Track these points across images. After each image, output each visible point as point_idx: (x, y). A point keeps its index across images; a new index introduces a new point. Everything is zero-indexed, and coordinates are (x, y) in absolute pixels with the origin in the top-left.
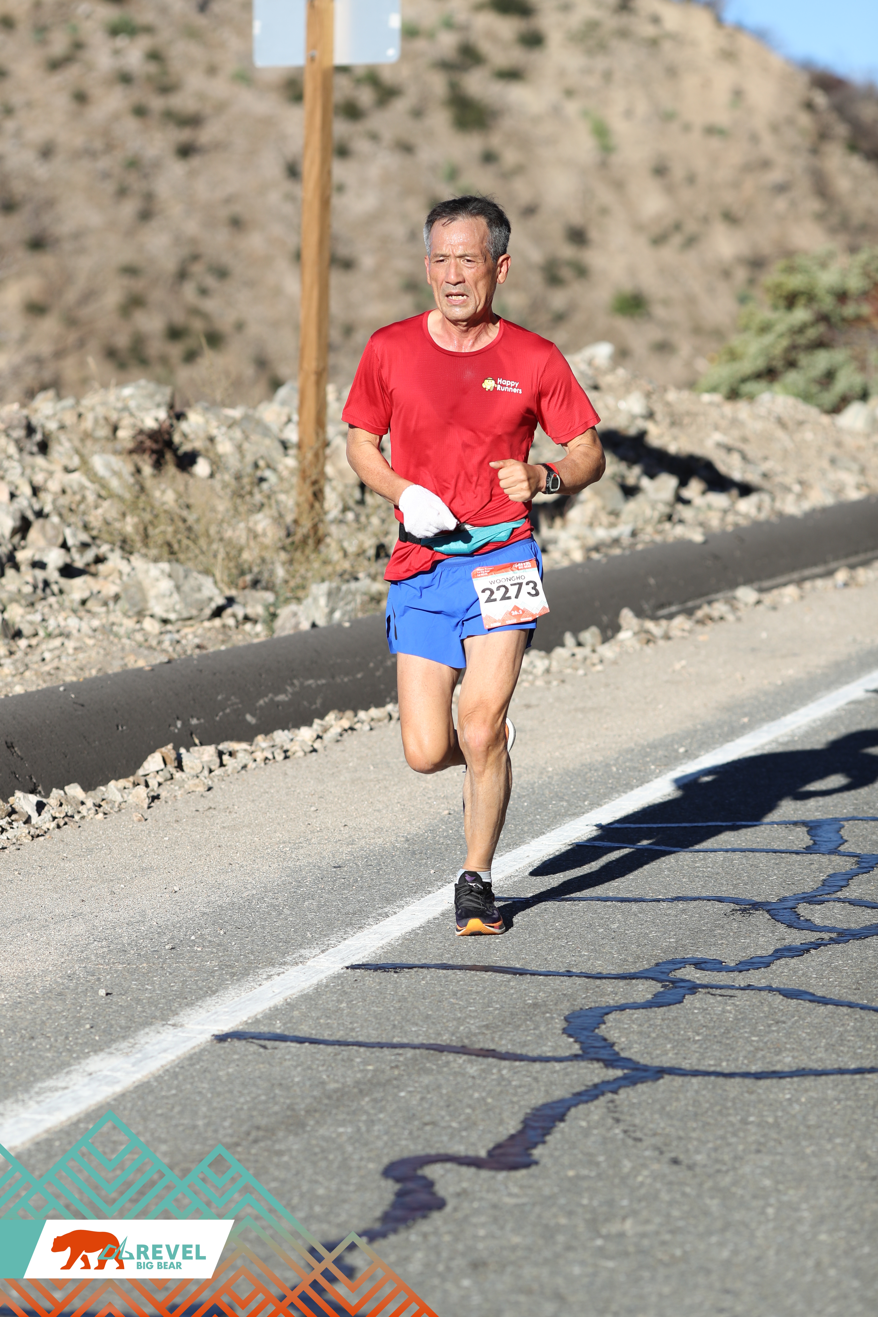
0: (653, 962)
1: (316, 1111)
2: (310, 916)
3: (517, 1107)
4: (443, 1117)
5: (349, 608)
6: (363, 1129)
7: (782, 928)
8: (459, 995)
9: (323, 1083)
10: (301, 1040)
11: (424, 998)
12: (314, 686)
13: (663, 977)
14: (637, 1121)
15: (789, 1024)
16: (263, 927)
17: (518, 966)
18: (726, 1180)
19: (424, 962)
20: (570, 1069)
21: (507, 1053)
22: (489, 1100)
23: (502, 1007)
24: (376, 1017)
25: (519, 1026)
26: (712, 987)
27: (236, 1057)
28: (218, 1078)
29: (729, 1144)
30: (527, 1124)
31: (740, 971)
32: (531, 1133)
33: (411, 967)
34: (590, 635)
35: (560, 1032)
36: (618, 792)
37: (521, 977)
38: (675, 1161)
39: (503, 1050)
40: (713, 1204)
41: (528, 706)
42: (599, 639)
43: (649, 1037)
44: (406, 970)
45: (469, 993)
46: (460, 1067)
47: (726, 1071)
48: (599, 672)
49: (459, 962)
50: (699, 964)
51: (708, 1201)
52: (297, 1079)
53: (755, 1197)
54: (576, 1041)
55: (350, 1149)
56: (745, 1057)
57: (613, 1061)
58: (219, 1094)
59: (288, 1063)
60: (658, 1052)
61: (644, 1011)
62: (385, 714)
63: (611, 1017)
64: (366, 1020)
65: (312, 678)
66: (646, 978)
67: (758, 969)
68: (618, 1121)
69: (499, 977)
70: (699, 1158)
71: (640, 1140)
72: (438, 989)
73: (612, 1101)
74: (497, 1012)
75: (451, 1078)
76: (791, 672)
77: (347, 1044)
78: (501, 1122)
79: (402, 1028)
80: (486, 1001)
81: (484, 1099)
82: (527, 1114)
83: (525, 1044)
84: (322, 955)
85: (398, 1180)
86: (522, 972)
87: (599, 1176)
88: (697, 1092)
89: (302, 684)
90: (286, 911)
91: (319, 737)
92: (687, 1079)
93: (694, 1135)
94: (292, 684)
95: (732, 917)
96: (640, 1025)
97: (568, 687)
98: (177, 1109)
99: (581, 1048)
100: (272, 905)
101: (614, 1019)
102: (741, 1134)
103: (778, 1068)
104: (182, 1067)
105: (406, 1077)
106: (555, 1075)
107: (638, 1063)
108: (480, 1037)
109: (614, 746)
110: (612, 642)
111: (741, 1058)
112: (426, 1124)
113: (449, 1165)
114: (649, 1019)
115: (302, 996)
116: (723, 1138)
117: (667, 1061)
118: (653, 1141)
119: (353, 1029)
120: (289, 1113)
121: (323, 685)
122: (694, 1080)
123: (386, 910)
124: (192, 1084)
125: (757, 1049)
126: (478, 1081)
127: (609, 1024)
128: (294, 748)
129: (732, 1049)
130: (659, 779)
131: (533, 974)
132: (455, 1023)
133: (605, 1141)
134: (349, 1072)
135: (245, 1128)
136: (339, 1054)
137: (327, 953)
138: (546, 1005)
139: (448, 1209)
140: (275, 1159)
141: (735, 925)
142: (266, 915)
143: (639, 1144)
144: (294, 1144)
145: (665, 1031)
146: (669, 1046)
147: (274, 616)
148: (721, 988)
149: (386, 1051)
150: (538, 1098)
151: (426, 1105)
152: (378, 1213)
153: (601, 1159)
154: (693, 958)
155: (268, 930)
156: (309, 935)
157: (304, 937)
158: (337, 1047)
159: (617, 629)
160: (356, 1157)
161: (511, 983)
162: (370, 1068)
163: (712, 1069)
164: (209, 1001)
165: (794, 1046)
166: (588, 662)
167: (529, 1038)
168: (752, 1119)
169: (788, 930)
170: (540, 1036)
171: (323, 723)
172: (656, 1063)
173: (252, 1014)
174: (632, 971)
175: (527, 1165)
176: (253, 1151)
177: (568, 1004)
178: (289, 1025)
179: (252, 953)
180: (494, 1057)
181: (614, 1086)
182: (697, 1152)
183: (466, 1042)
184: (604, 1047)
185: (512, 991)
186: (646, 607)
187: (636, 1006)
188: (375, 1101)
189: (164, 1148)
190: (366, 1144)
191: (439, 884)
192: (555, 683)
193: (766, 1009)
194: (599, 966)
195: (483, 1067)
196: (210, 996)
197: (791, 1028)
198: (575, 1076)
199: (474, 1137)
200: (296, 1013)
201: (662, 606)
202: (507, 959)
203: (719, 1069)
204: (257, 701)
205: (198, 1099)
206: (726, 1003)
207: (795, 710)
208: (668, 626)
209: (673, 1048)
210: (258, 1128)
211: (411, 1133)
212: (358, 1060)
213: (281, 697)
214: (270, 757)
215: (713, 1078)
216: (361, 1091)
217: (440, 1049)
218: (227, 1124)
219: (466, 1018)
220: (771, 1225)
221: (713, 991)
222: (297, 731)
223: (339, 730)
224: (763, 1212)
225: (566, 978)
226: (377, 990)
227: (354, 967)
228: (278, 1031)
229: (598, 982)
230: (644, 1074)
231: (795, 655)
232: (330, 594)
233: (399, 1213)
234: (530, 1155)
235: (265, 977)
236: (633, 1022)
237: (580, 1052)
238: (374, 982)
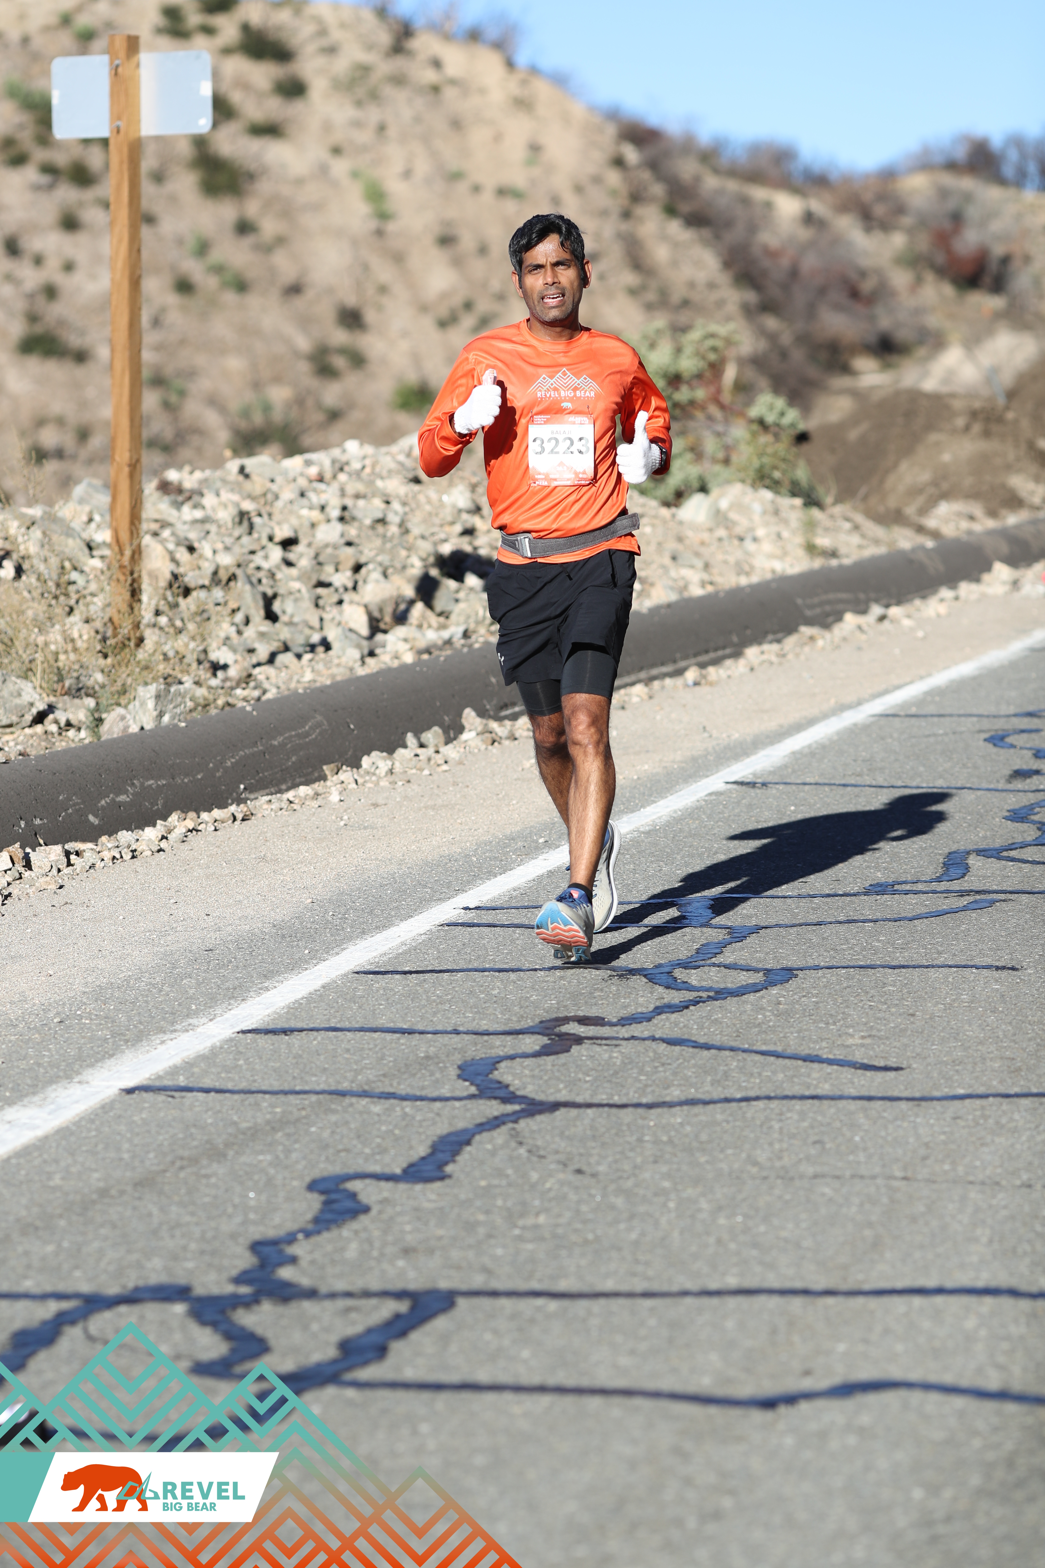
0: (537, 1020)
1: (233, 1144)
2: (192, 991)
3: (423, 1137)
4: (355, 1146)
5: (178, 711)
6: (282, 1156)
7: (661, 989)
8: (352, 1052)
9: (235, 1123)
10: (207, 1091)
11: (318, 1055)
12: (154, 786)
13: (548, 1032)
14: (539, 1143)
15: (675, 1065)
16: (146, 1002)
17: (405, 1027)
18: (629, 1183)
19: (312, 1026)
20: (469, 1106)
21: (407, 1095)
22: (397, 1132)
23: (395, 1060)
24: (275, 1071)
25: (414, 1075)
26: (597, 1038)
27: (146, 1105)
28: (134, 1122)
29: (627, 1158)
30: (435, 1148)
31: (623, 1025)
32: (440, 1156)
33: (301, 1030)
34: (433, 735)
35: (455, 1077)
36: (481, 879)
37: (410, 1036)
38: (579, 1172)
39: (403, 1093)
40: (619, 1202)
41: (376, 805)
42: (442, 739)
43: (541, 1078)
44: (296, 1033)
45: (362, 1049)
46: (364, 1106)
47: (619, 1102)
48: (446, 771)
49: (347, 1025)
50: (583, 1021)
51: (613, 1199)
52: (210, 1121)
53: (656, 1194)
54: (472, 1084)
55: (272, 1171)
56: (635, 1092)
57: (510, 1098)
58: (138, 1134)
59: (197, 1109)
60: (552, 1090)
61: (534, 1059)
62: (230, 814)
63: (503, 1065)
64: (266, 1073)
65: (152, 778)
66: (532, 1033)
67: (640, 1023)
68: (521, 1143)
69: (389, 1036)
70: (601, 1168)
71: (543, 1157)
72: (331, 1047)
73: (514, 1129)
74: (391, 1064)
75: (357, 1116)
76: (646, 767)
77: (253, 1092)
78: (411, 1148)
79: (302, 1078)
80: (379, 1055)
81: (392, 1131)
82: (434, 1142)
83: (423, 1088)
84: (210, 1023)
85: (322, 1192)
86: (411, 1032)
87: (510, 1185)
88: (593, 1120)
89: (142, 784)
90: (166, 988)
91: (164, 838)
92: (582, 1110)
93: (594, 1152)
94: (133, 784)
95: (610, 982)
96: (532, 1070)
97: (414, 786)
98: (100, 1147)
99: (478, 1089)
100: (150, 983)
101: (507, 1067)
102: (638, 1150)
103: (668, 1099)
104: (97, 1115)
105: (313, 1117)
106: (456, 1111)
107: (534, 1099)
108: (379, 1084)
109: (471, 839)
110: (455, 742)
111: (631, 1094)
112: (339, 1151)
113: (368, 1181)
114: (539, 1066)
115: (199, 1056)
116: (622, 1153)
117: (563, 1096)
118: (557, 1157)
119: (255, 1081)
120: (208, 1146)
121: (164, 785)
122: (590, 1112)
123: (266, 985)
124: (110, 1127)
125: (646, 1086)
126: (384, 1118)
127: (501, 1070)
128: (140, 847)
129: (623, 1086)
130: (521, 867)
131: (422, 1033)
132: (352, 1073)
133: (511, 1158)
134: (259, 1114)
135: (169, 1158)
136: (246, 1100)
137: (215, 1021)
138: (438, 1057)
139: (374, 1212)
140: (204, 1181)
141: (614, 988)
142: (147, 993)
143: (543, 1160)
144: (219, 1169)
145: (557, 1074)
146: (561, 1086)
147: (100, 721)
148: (606, 1039)
149: (291, 1098)
150: (442, 1129)
151: (338, 1137)
152: (309, 1216)
153: (510, 1172)
154: (576, 1016)
155: (152, 1004)
156: (194, 1007)
157: (189, 1009)
158: (242, 1095)
159: (461, 729)
160: (280, 1177)
161: (402, 1041)
162: (278, 1110)
163: (605, 1102)
164: (109, 1063)
165: (682, 1082)
166: (432, 762)
167: (426, 1083)
168: (647, 1138)
169: (667, 991)
170: (437, 1081)
171: (166, 823)
172: (552, 1099)
173: (154, 1071)
174: (518, 1028)
175: (442, 1178)
176: (182, 1175)
177: (460, 1056)
178: (192, 1079)
179: (141, 1023)
180: (395, 1098)
181: (513, 1118)
182: (598, 1163)
183: (366, 1088)
184: (499, 1088)
185: (403, 1047)
186: (488, 707)
187: (525, 1056)
188: (288, 1135)
189: (96, 1175)
190: (286, 1167)
191: (315, 962)
192: (400, 783)
193: (651, 1054)
194: (484, 1025)
195: (387, 1106)
196: (108, 1058)
197: (677, 1068)
198: (475, 1111)
199: (387, 1159)
200: (196, 1070)
201: (505, 706)
202: (393, 1022)
203: (611, 1102)
204: (99, 802)
205: (118, 1138)
206: (612, 1051)
207: (654, 802)
208: (513, 726)
209: (566, 1087)
210: (182, 1158)
211: (327, 1158)
212: (265, 1104)
213: (122, 798)
214: (118, 856)
215: (606, 1109)
216: (273, 1128)
217: (343, 1094)
218: (151, 1155)
219: (362, 1070)
220: (673, 1215)
221: (599, 1042)
222: (141, 832)
223: (184, 830)
224: (665, 1205)
225: (454, 1035)
226: (271, 1050)
227: (244, 1032)
228: (182, 1084)
229: (486, 1038)
230: (540, 1108)
231: (647, 751)
232: (158, 697)
233: (329, 1216)
234: (443, 1171)
235: (158, 1042)
236: (524, 1068)
237: (477, 1092)
238: (267, 1043)
